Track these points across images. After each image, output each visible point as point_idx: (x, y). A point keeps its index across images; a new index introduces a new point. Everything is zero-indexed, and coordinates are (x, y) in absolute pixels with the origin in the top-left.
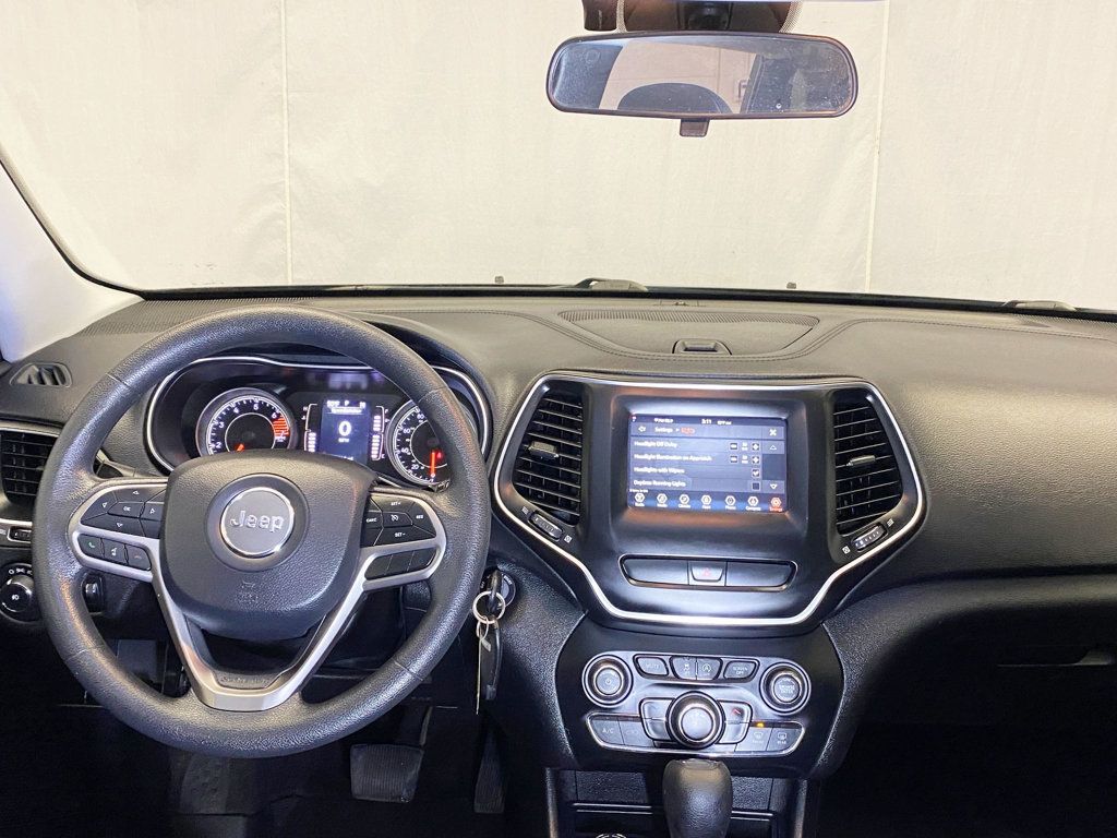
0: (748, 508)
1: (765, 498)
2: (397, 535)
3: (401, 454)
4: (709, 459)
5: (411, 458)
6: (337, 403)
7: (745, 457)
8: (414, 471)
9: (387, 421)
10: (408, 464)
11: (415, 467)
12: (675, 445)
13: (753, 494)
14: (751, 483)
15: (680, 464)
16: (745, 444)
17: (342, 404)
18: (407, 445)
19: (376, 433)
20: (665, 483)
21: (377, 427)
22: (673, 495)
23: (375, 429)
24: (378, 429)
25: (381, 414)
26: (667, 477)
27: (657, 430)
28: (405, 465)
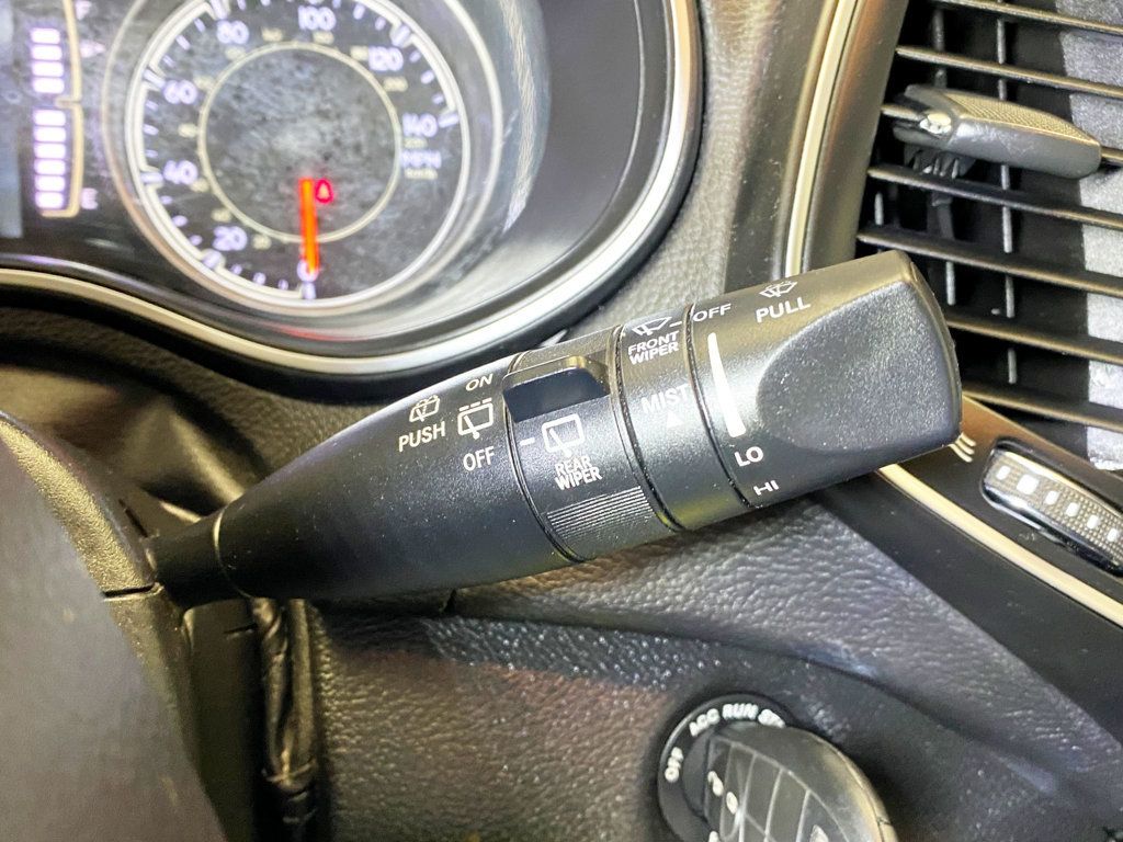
3: (167, 189)
5: (209, 202)
8: (231, 258)
9: (89, 50)
10: (201, 230)
11: (230, 239)
18: (187, 151)
19: (48, 102)
21: (47, 76)
23: (41, 87)
24: (55, 87)
25: (60, 23)
28: (187, 231)
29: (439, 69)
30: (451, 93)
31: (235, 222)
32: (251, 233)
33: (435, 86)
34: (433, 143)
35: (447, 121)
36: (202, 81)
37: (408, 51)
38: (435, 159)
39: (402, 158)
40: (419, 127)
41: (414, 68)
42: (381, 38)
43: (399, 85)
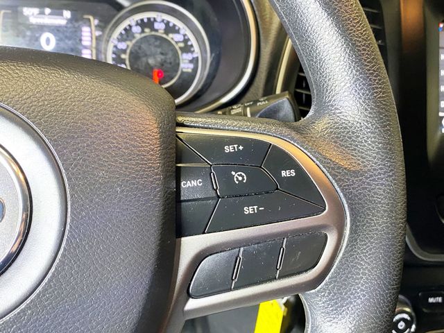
2: (248, 210)
6: (36, 11)
9: (98, 33)
17: (42, 13)
19: (86, 47)
21: (86, 40)
23: (84, 43)
24: (88, 43)
25: (90, 26)
29: (193, 41)
30: (197, 47)
33: (192, 46)
34: (191, 62)
36: (128, 43)
38: (191, 66)
39: (182, 65)
40: (187, 56)
42: (177, 32)
43: (181, 44)
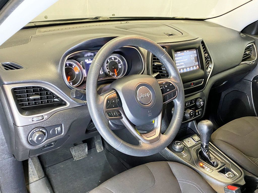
0: (194, 69)
1: (196, 66)
2: (168, 90)
4: (187, 60)
6: (87, 60)
7: (192, 58)
12: (181, 58)
13: (194, 66)
14: (194, 63)
15: (183, 62)
16: (191, 55)
20: (181, 67)
22: (183, 69)
26: (182, 65)
27: (178, 55)
29: (120, 61)
30: (121, 62)
31: (111, 73)
32: (112, 73)
33: (120, 62)
34: (120, 66)
35: (121, 64)
36: (108, 64)
37: (118, 60)
38: (121, 66)
39: (119, 67)
40: (119, 64)
41: (119, 61)
42: (117, 59)
43: (118, 62)
